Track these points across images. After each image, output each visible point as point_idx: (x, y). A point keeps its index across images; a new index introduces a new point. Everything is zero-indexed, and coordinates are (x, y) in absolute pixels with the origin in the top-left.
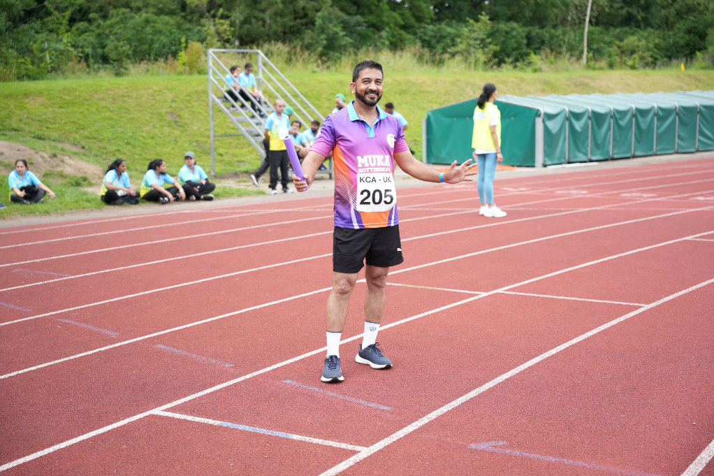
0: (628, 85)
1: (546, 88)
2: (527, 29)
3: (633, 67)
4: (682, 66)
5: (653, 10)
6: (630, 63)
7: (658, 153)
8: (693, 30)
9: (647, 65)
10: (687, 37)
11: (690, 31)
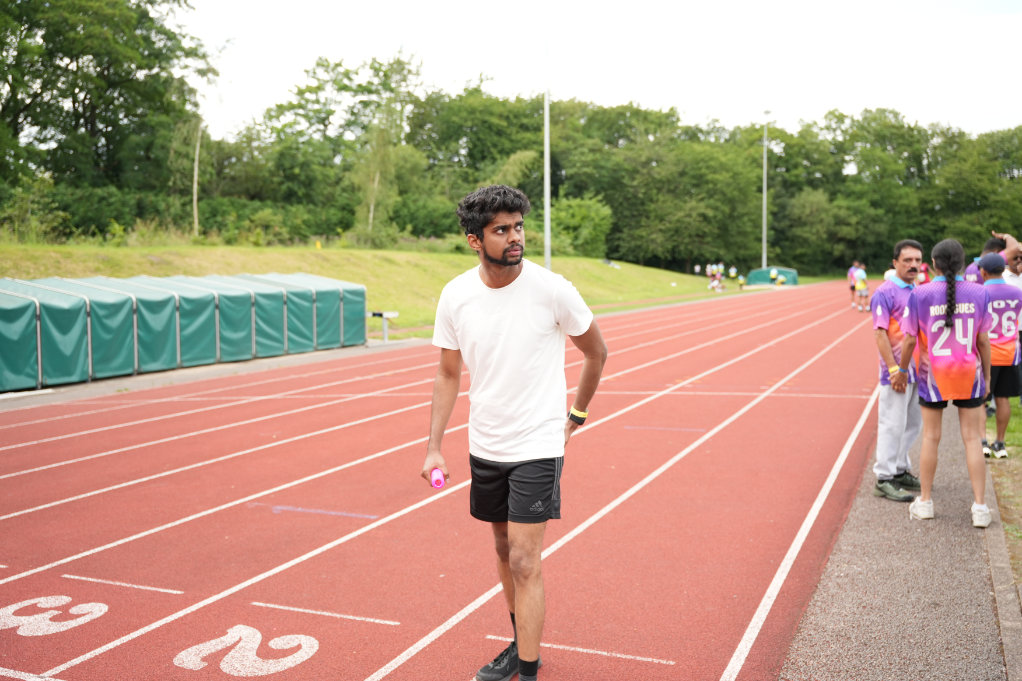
0: (229, 265)
1: (102, 266)
2: (137, 196)
3: (256, 244)
4: (318, 245)
5: (315, 186)
6: (252, 239)
7: (185, 364)
9: (282, 242)
10: (340, 215)
11: (343, 208)
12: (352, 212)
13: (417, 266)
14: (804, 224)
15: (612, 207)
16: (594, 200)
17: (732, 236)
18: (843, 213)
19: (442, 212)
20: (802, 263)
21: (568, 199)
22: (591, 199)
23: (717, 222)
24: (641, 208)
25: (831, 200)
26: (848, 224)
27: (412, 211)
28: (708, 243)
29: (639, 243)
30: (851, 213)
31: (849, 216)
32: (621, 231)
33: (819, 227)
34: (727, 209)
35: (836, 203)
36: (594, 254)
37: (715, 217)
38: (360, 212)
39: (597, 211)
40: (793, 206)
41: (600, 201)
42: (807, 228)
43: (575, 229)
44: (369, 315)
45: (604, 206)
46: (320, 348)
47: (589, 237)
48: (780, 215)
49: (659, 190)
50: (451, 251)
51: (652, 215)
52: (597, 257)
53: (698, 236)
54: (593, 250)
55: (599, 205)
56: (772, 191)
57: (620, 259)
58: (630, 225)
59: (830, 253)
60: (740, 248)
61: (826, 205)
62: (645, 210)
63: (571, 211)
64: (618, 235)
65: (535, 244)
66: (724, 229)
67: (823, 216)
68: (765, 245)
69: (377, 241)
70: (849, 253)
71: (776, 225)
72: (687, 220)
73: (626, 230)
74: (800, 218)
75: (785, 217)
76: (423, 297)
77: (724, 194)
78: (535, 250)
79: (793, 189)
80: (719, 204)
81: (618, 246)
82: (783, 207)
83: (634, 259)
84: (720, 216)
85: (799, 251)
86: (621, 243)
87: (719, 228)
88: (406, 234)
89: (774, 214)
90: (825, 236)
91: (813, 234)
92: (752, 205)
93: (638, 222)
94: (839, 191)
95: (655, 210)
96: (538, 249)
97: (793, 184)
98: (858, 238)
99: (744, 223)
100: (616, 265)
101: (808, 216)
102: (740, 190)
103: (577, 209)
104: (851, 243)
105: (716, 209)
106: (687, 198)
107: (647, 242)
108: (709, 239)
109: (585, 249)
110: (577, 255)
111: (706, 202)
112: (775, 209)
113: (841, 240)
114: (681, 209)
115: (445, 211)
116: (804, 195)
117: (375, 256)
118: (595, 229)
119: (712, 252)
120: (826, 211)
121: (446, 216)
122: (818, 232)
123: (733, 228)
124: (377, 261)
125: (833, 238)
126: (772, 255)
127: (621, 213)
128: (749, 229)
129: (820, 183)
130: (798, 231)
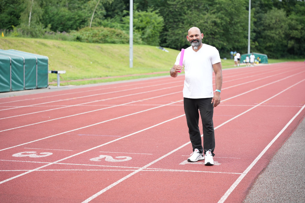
4: (3, 34)
8: (13, 13)
10: (9, 17)
11: (11, 14)
12: (18, 17)
13: (59, 47)
14: (272, 29)
15: (163, 17)
16: (154, 12)
17: (231, 35)
18: (293, 22)
19: (67, 17)
20: (271, 51)
21: (138, 11)
22: (152, 12)
23: (222, 26)
24: (179, 17)
25: (287, 15)
26: (297, 29)
27: (51, 16)
28: (217, 38)
29: (177, 37)
30: (298, 23)
31: (297, 24)
32: (167, 31)
33: (280, 31)
34: (228, 20)
35: (290, 17)
36: (153, 44)
37: (221, 23)
38: (23, 16)
39: (155, 19)
40: (266, 18)
41: (157, 13)
42: (273, 31)
43: (143, 29)
44: (50, 72)
45: (159, 16)
46: (26, 88)
47: (151, 33)
48: (258, 23)
49: (189, 7)
50: (74, 40)
51: (185, 22)
52: (155, 45)
53: (211, 34)
54: (153, 42)
55: (157, 15)
56: (254, 9)
57: (167, 47)
58: (173, 27)
59: (286, 46)
60: (235, 41)
61: (285, 18)
62: (181, 19)
63: (140, 18)
64: (166, 33)
65: (121, 37)
66: (226, 30)
67: (283, 24)
68: (249, 40)
69: (34, 34)
70: (297, 46)
71: (256, 28)
72: (206, 24)
73: (170, 30)
74: (269, 25)
75: (261, 24)
76: (65, 65)
77: (227, 11)
78: (120, 40)
79: (266, 8)
80: (223, 16)
81: (166, 39)
82: (260, 19)
83: (175, 47)
84: (224, 23)
85: (268, 44)
86: (168, 37)
87: (223, 30)
88: (48, 29)
89: (255, 23)
90: (283, 36)
91: (277, 35)
92: (242, 16)
93: (177, 25)
94: (292, 10)
95: (187, 19)
96: (123, 40)
97: (266, 5)
98: (302, 37)
99: (238, 27)
100: (166, 50)
101: (274, 24)
102: (236, 9)
103: (144, 17)
104: (298, 40)
105: (222, 19)
106: (205, 12)
107: (182, 37)
108: (218, 36)
109: (148, 41)
110: (144, 44)
111: (216, 15)
112: (256, 20)
113: (292, 38)
114: (202, 19)
115: (68, 17)
116: (272, 11)
117: (36, 42)
118: (154, 29)
119: (219, 44)
120: (284, 21)
121: (69, 20)
122: (279, 33)
123: (231, 30)
124: (37, 44)
125: (288, 37)
126: (254, 46)
127: (168, 20)
128: (241, 31)
129: (281, 5)
130: (268, 33)
